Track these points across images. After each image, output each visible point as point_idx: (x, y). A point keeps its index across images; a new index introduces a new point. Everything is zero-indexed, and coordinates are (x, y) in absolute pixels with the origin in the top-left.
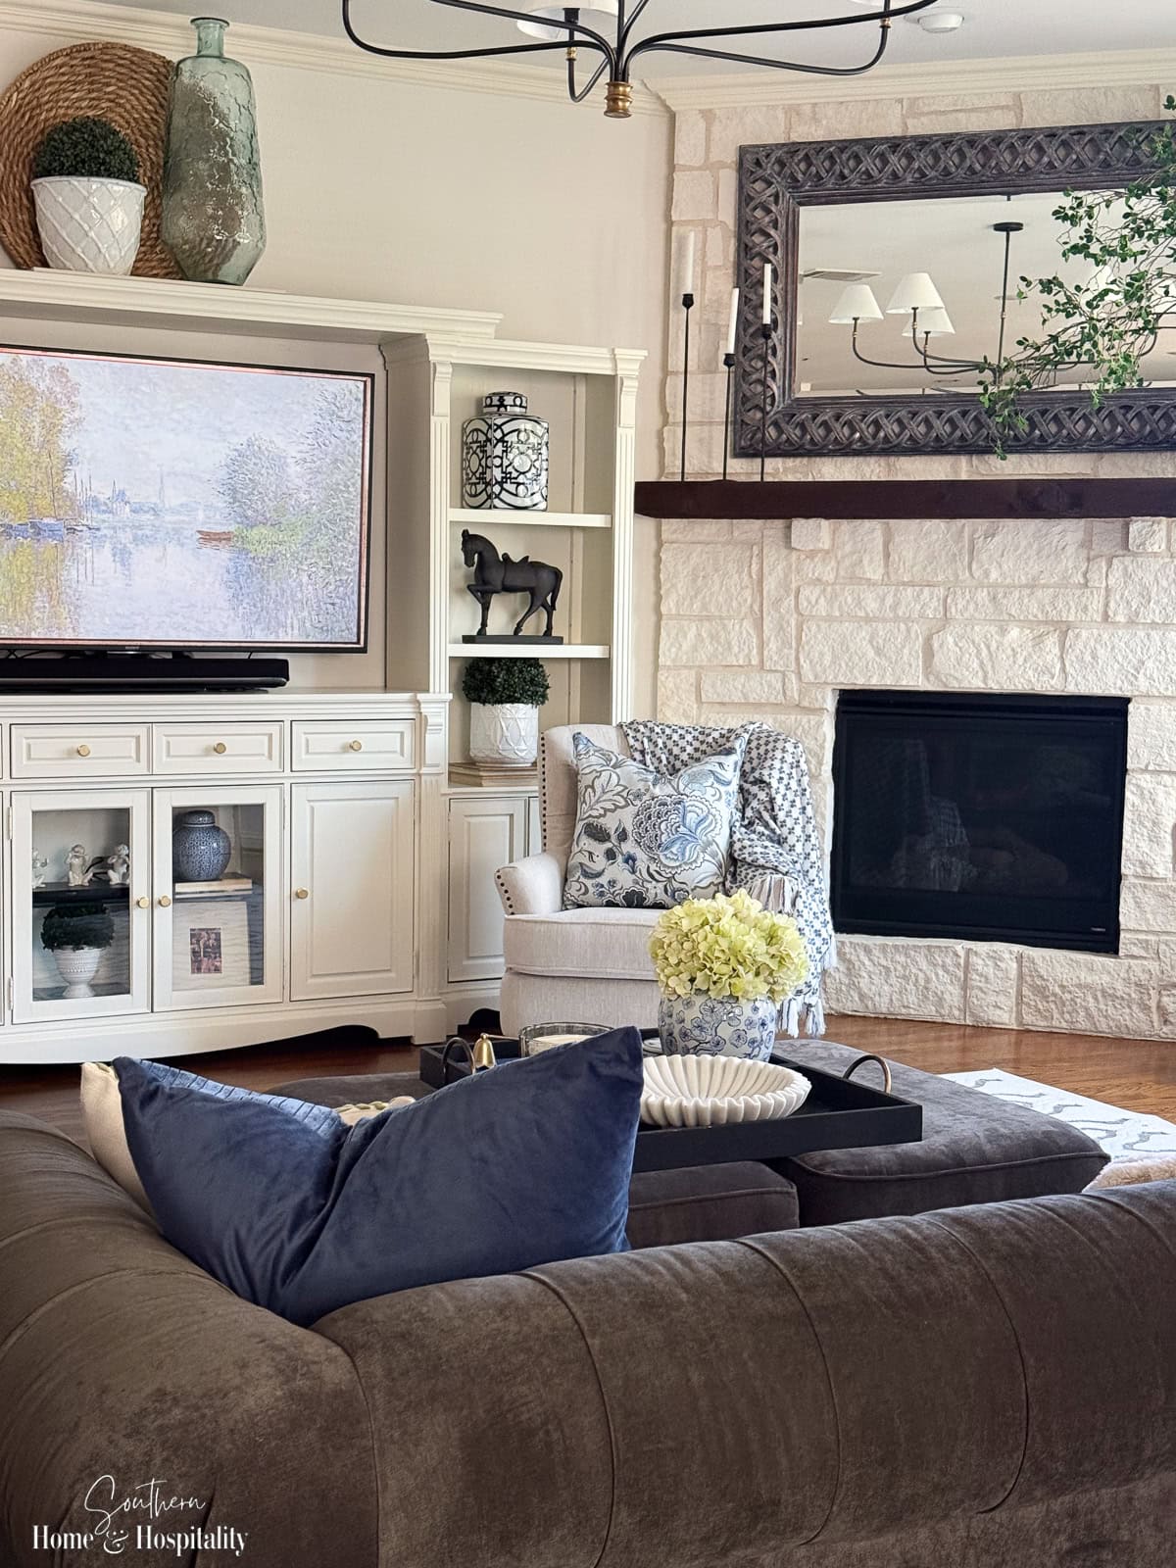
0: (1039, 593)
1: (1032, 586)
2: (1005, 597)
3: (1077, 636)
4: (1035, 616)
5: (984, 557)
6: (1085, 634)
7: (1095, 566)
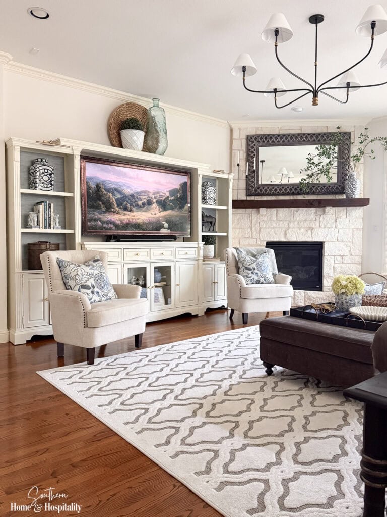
1: (306, 221)
2: (300, 223)
3: (314, 230)
4: (306, 227)
5: (296, 215)
6: (316, 230)
7: (317, 217)
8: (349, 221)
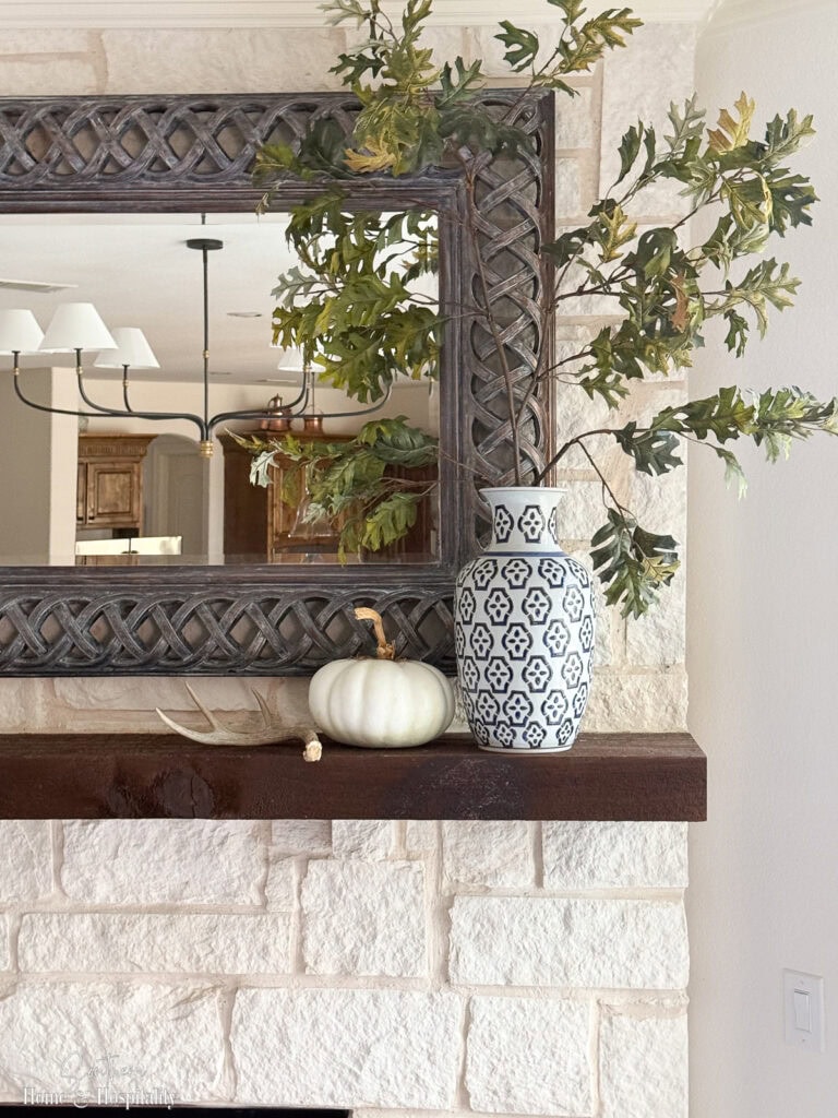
0: (183, 922)
1: (170, 910)
2: (122, 931)
3: (252, 1000)
4: (178, 965)
5: (83, 858)
6: (265, 997)
7: (278, 874)
8: (567, 919)
